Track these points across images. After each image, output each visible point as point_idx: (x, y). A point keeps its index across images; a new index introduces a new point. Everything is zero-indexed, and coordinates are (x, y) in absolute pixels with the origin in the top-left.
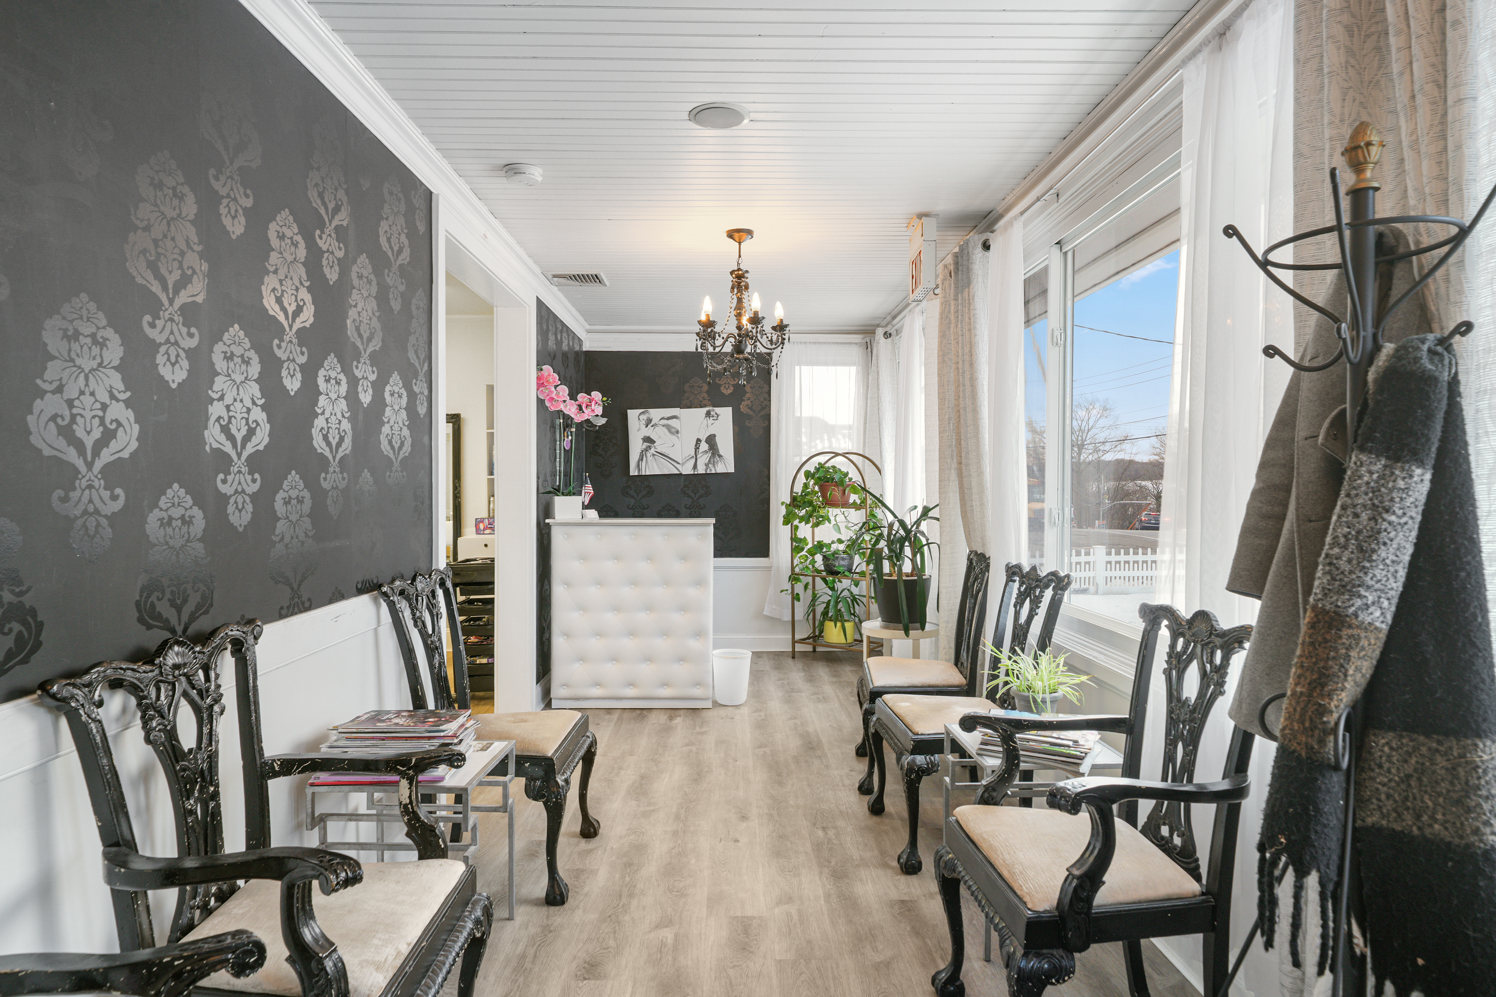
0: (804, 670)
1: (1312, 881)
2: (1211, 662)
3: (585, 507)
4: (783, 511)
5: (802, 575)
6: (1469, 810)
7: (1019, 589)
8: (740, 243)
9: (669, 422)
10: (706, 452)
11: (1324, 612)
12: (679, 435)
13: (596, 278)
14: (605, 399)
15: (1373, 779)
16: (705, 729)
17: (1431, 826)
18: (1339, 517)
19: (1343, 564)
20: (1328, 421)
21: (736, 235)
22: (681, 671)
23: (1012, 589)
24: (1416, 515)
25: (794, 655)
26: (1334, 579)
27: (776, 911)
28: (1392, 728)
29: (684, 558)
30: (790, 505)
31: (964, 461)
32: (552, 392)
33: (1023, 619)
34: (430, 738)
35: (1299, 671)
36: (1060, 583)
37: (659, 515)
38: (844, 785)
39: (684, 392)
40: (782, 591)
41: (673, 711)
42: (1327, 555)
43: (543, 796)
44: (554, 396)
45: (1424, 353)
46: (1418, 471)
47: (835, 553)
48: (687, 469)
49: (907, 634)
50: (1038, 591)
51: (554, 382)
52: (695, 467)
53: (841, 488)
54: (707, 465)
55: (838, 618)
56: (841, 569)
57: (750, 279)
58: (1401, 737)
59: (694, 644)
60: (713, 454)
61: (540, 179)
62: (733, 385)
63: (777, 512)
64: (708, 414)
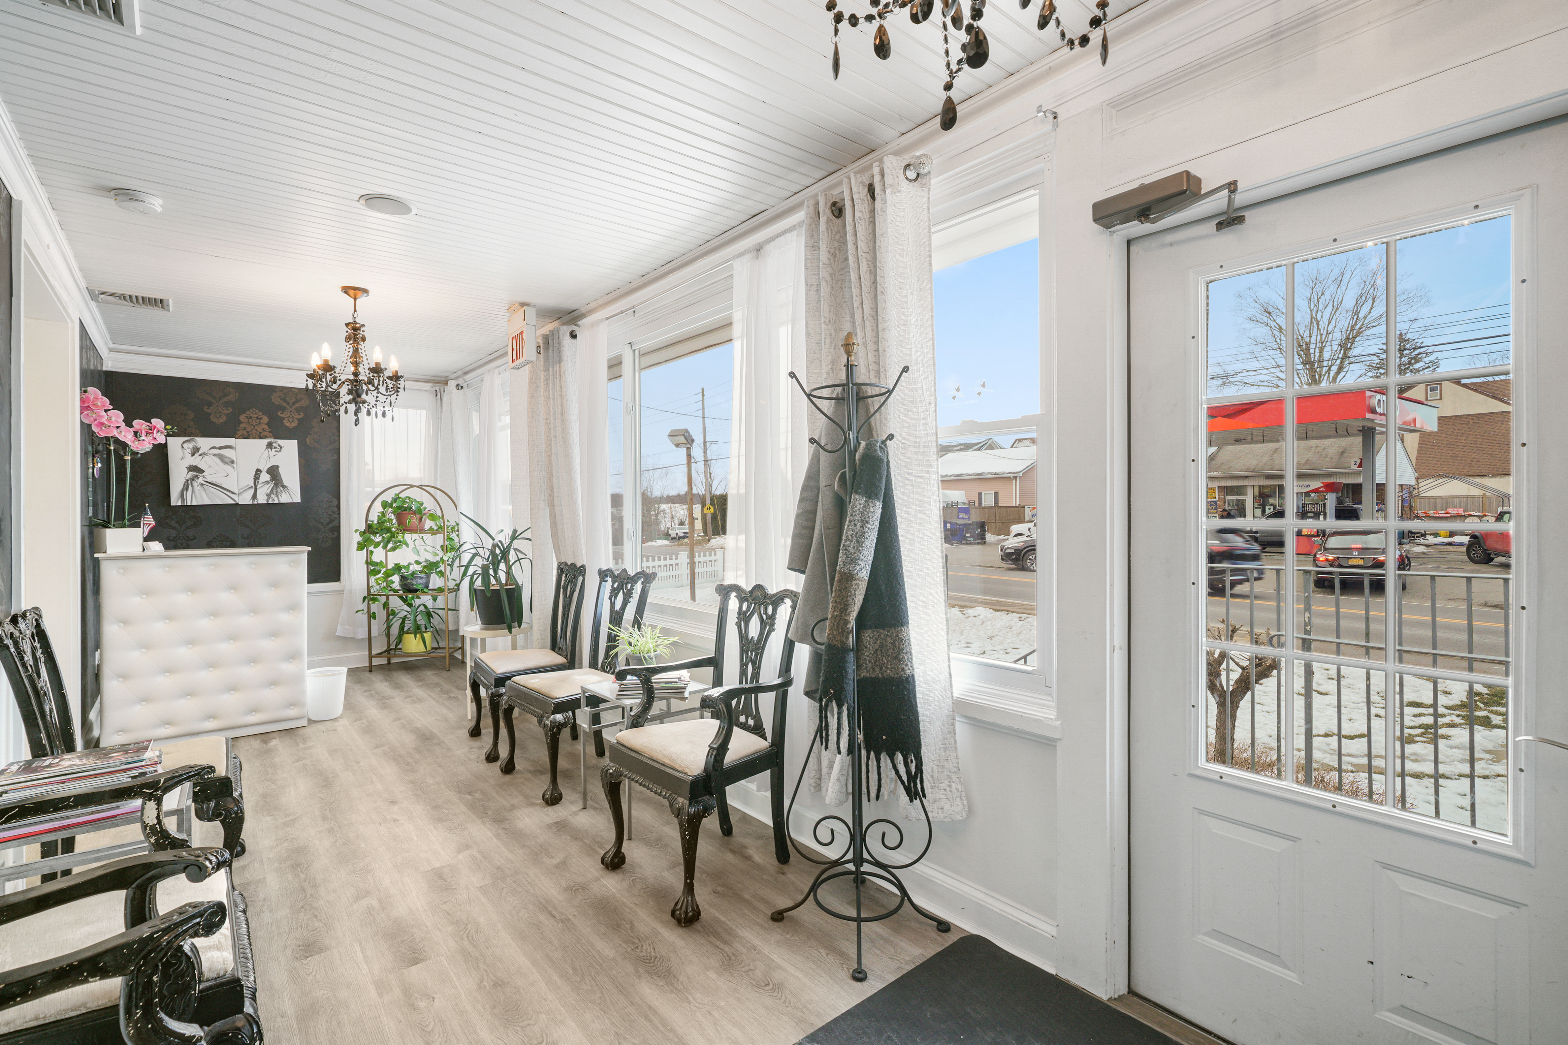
0: (387, 680)
1: (845, 708)
2: (766, 613)
3: (146, 539)
4: (357, 538)
5: (379, 595)
6: (900, 661)
7: (612, 586)
8: (355, 299)
9: (222, 452)
10: (267, 482)
11: (844, 573)
12: (235, 465)
13: (160, 303)
14: (169, 427)
15: (863, 654)
16: (309, 744)
17: (886, 672)
18: (848, 526)
19: (851, 549)
20: (837, 478)
21: (352, 292)
22: (273, 696)
23: (605, 586)
24: (877, 523)
25: (371, 669)
26: (848, 557)
27: (460, 857)
28: (870, 628)
29: (274, 584)
30: (364, 532)
31: (555, 494)
32: (103, 417)
33: (618, 606)
34: (125, 770)
35: (834, 605)
36: (647, 578)
37: (209, 546)
38: (470, 760)
39: (240, 422)
40: (357, 612)
41: (263, 736)
42: (844, 545)
43: (220, 815)
44: (104, 420)
45: (878, 448)
46: (878, 503)
47: (413, 573)
48: (245, 499)
49: (510, 632)
50: (629, 586)
51: (104, 406)
52: (254, 496)
53: (418, 516)
54: (269, 495)
55: (417, 630)
56: (420, 587)
57: (367, 332)
58: (874, 631)
59: (288, 668)
60: (276, 485)
61: (159, 210)
62: (298, 419)
63: (350, 537)
64: (270, 446)
